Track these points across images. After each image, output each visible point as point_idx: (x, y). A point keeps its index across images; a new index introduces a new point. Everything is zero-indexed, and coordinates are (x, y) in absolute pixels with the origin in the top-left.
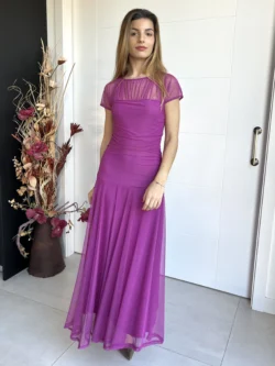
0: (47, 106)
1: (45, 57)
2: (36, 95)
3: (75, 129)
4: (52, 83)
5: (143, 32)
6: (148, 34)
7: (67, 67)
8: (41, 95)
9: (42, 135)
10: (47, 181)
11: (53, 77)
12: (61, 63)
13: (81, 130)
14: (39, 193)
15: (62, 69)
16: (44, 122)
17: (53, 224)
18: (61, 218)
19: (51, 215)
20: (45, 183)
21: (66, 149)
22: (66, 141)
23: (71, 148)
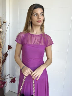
3: (10, 47)
4: (1, 30)
7: (7, 24)
11: (2, 28)
12: (4, 22)
13: (12, 48)
15: (5, 24)
18: (4, 81)
21: (6, 55)
22: (6, 52)
23: (8, 55)
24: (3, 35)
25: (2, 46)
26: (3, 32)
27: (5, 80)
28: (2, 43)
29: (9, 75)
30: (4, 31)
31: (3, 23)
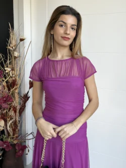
0: (13, 69)
1: (11, 35)
2: (5, 61)
3: (32, 85)
4: (16, 54)
5: (69, 26)
6: (72, 28)
7: (27, 42)
8: (8, 62)
9: (9, 90)
10: (12, 121)
11: (17, 49)
12: (22, 40)
14: (7, 128)
15: (24, 44)
16: (11, 80)
17: (17, 148)
18: (23, 144)
19: (15, 142)
20: (11, 122)
21: (26, 98)
23: (29, 97)
24: (20, 63)
25: (19, 83)
26: (19, 57)
27: (25, 142)
28: (19, 77)
29: (31, 133)
30: (22, 55)
31: (19, 41)
